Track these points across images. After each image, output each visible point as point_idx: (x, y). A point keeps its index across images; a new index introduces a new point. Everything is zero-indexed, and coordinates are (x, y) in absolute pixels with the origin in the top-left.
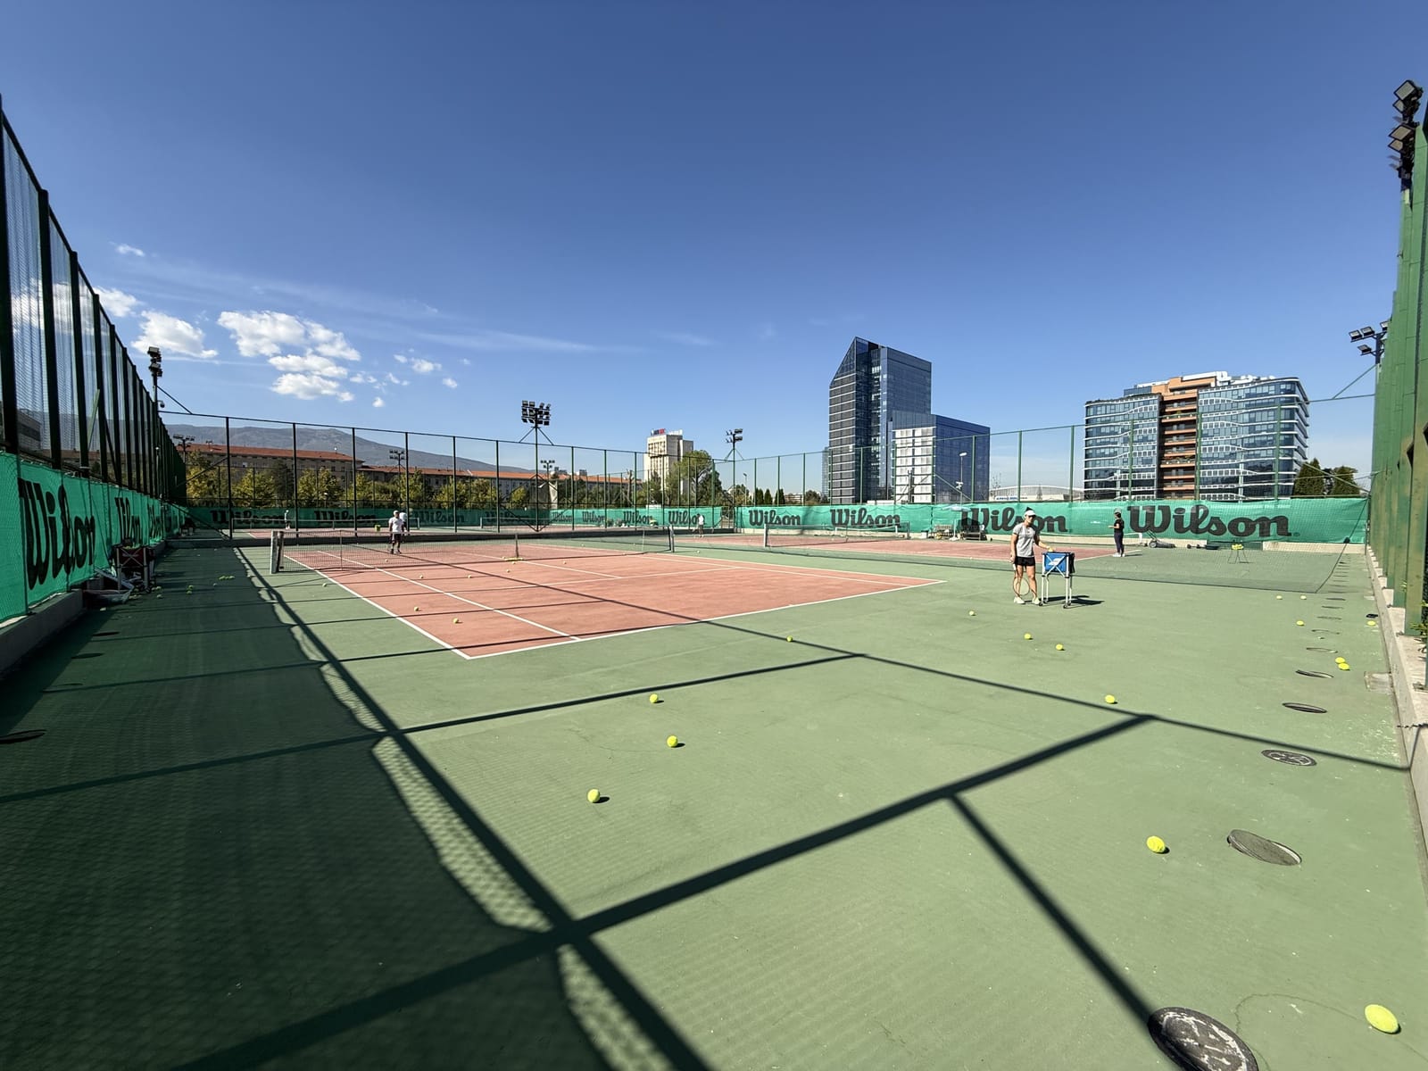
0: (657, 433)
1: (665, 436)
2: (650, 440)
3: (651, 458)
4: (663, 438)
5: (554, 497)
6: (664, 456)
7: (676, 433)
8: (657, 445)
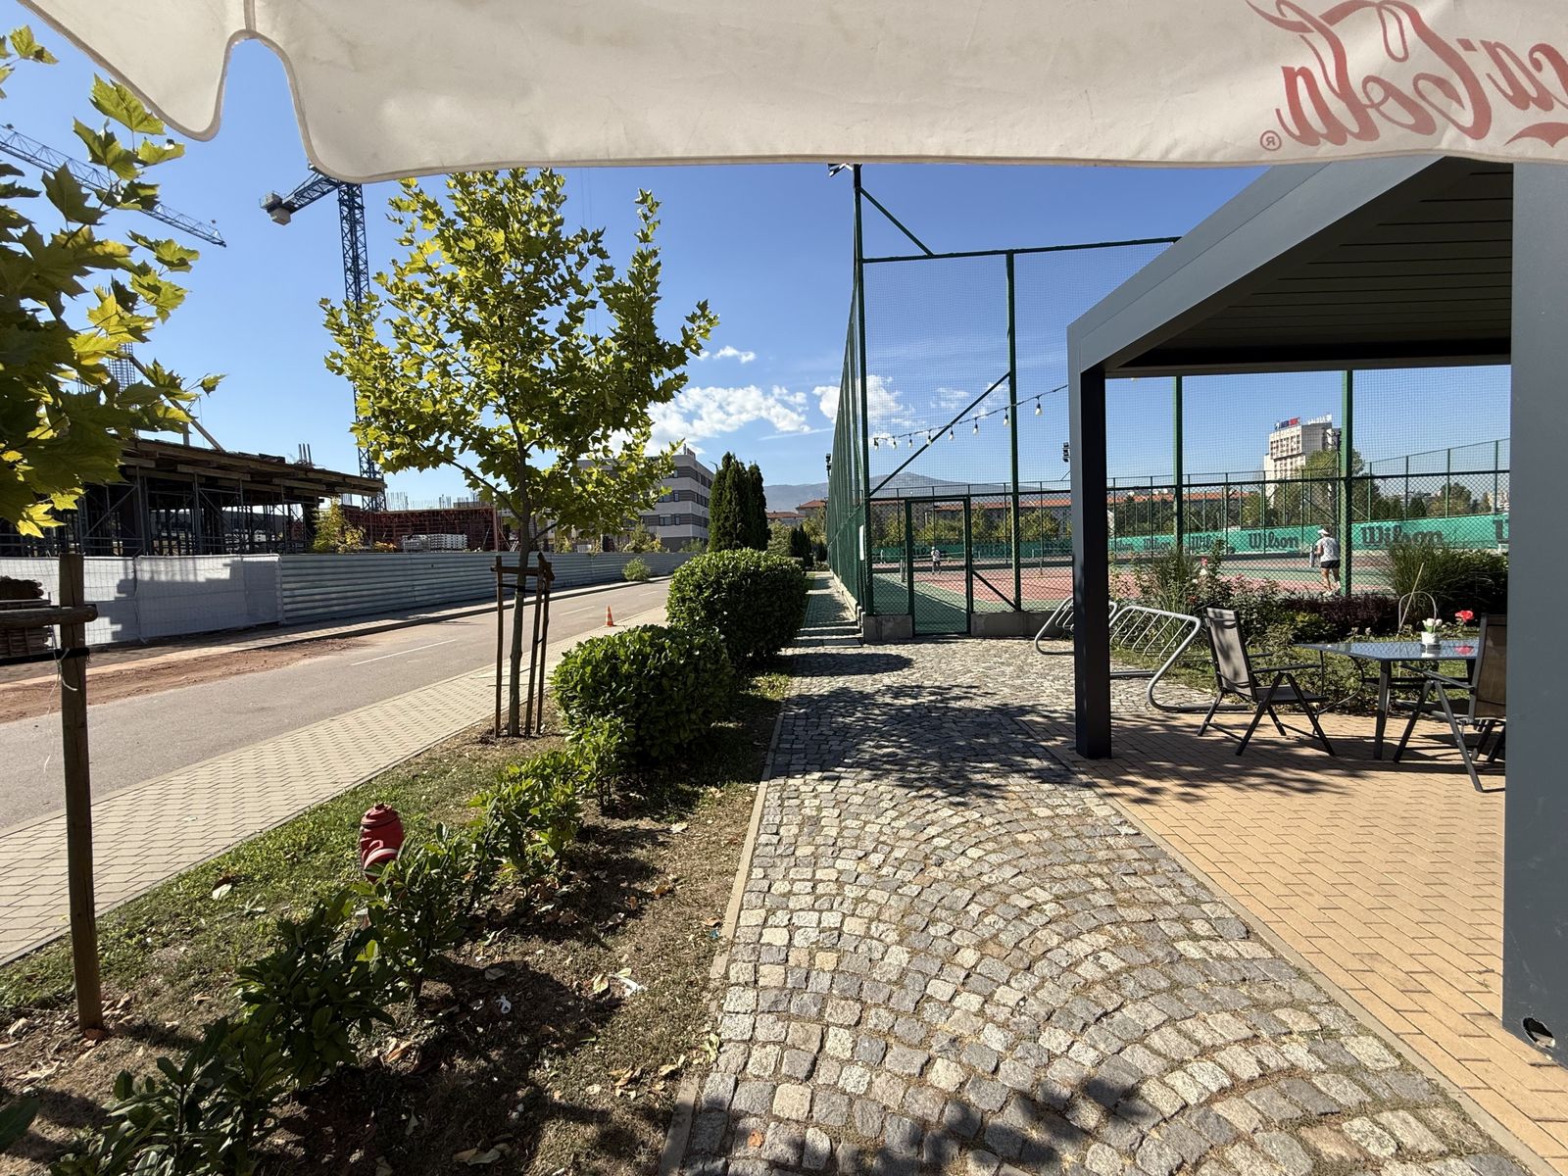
0: (1285, 425)
1: (1299, 428)
2: (1274, 437)
3: (1275, 460)
4: (1296, 430)
5: (1112, 525)
6: (1298, 455)
7: (1320, 420)
8: (1284, 442)
